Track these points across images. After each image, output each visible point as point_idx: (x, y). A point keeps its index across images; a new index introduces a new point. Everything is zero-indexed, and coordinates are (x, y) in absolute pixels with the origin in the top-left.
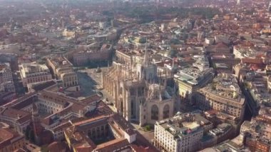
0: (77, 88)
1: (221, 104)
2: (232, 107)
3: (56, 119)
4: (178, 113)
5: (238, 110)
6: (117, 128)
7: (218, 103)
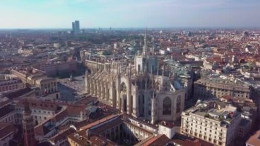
0: (57, 95)
1: (227, 90)
2: (239, 92)
3: (51, 126)
4: (199, 101)
5: (245, 95)
6: (138, 125)
7: (223, 90)
